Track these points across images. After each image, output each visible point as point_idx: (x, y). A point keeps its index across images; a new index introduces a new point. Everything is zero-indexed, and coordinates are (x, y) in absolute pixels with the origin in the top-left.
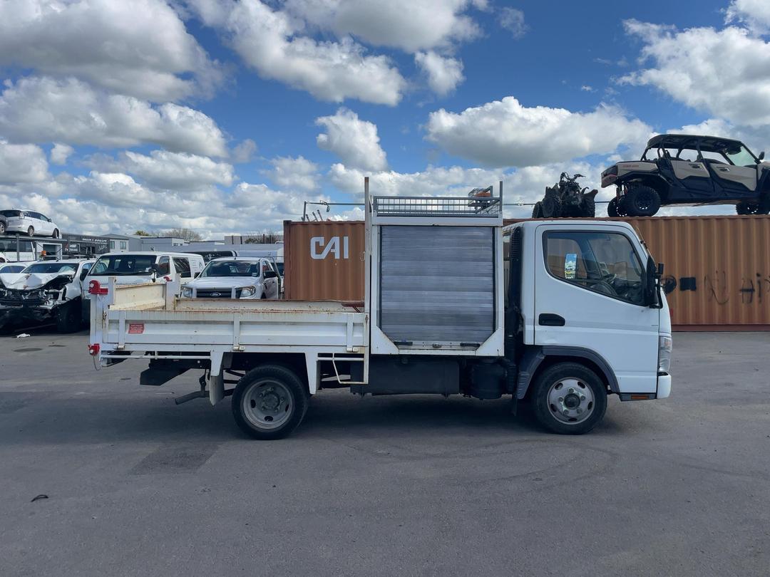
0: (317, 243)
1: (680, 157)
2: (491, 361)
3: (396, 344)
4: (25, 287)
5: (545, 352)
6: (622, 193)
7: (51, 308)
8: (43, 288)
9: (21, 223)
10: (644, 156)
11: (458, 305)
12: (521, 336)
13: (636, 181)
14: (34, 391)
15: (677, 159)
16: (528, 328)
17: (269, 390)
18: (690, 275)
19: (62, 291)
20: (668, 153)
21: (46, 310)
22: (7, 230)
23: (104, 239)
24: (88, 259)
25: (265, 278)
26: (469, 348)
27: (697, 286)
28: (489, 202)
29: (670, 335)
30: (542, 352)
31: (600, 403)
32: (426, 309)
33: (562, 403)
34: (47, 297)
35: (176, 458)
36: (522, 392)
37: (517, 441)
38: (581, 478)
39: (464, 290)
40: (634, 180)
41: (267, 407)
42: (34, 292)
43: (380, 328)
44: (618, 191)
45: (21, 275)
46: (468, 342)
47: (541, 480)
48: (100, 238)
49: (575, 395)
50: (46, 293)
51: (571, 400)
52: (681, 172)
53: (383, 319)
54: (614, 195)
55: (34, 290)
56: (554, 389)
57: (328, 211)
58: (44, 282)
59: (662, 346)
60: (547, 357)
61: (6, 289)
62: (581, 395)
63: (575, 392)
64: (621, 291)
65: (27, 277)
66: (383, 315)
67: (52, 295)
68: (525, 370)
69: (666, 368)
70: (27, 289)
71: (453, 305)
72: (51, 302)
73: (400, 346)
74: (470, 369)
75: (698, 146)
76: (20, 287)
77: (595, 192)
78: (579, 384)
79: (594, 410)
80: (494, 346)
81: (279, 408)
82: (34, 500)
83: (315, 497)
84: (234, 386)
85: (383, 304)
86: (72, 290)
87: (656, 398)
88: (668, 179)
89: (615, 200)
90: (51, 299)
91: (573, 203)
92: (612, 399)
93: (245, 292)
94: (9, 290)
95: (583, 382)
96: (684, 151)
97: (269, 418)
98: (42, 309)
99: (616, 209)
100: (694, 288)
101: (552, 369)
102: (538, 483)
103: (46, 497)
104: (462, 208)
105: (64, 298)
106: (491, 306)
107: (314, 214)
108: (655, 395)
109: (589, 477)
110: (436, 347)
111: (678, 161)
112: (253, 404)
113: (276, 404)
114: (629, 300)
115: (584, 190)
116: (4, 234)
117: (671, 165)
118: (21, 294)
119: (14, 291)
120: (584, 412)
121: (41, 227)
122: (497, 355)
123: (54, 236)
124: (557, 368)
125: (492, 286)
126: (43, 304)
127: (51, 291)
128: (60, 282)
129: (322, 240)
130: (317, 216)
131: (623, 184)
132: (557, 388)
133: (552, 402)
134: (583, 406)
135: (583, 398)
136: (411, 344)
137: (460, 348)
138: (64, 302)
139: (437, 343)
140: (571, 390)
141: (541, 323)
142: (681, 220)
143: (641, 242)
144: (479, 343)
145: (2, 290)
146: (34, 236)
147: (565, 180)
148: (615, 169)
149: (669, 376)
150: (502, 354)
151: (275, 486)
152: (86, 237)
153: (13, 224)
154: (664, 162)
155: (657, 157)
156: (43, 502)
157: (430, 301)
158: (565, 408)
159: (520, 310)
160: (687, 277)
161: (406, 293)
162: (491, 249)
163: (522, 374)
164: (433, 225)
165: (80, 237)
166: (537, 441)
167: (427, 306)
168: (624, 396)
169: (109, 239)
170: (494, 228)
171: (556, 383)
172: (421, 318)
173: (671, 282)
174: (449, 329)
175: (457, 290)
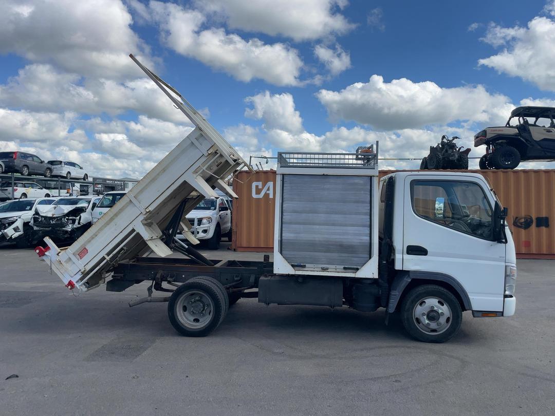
0: (257, 187)
1: (537, 124)
2: (369, 282)
3: (293, 266)
4: (53, 215)
5: (412, 276)
6: (491, 151)
7: (70, 230)
8: (65, 216)
9: (62, 170)
10: (508, 123)
11: (341, 237)
12: (393, 262)
13: (502, 142)
14: (41, 291)
15: (535, 125)
16: (398, 257)
17: (197, 298)
18: (544, 215)
19: (78, 218)
20: (527, 120)
21: (67, 232)
22: (52, 174)
23: (122, 181)
24: (98, 196)
25: (220, 211)
26: (350, 270)
27: (550, 223)
28: (370, 157)
29: (515, 265)
30: (409, 276)
31: (456, 318)
32: (317, 239)
33: (425, 317)
34: (67, 222)
35: (123, 348)
36: (392, 308)
37: (387, 347)
38: (433, 382)
39: (346, 225)
40: (500, 141)
41: (195, 312)
42: (59, 219)
43: (281, 253)
44: (488, 149)
45: (52, 206)
46: (349, 267)
47: (400, 381)
48: (118, 181)
49: (435, 311)
50: (67, 219)
51: (433, 315)
52: (537, 136)
53: (283, 246)
54: (484, 153)
55: (59, 217)
56: (419, 306)
57: (267, 163)
58: (66, 212)
59: (508, 273)
60: (413, 280)
61: (40, 216)
62: (440, 311)
63: (435, 308)
64: (475, 229)
65: (55, 208)
66: (283, 244)
67: (71, 221)
68: (395, 290)
69: (512, 292)
70: (54, 216)
71: (338, 237)
72: (70, 226)
73: (296, 268)
74: (351, 287)
75: (551, 116)
76: (50, 215)
77: (468, 150)
78: (439, 302)
79: (451, 324)
80: (370, 270)
81: (204, 312)
82: (7, 379)
83: (216, 388)
84: (170, 294)
85: (283, 235)
86: (85, 217)
87: (502, 315)
88: (527, 140)
89: (485, 156)
90: (70, 223)
91: (451, 158)
92: (466, 315)
93: (204, 221)
94: (42, 217)
95: (442, 301)
96: (540, 119)
97: (196, 320)
98: (63, 231)
99: (486, 163)
100: (547, 226)
101: (417, 290)
102: (396, 384)
103: (17, 376)
104: (351, 162)
105: (79, 223)
106: (368, 238)
107: (257, 166)
108: (502, 314)
109: (440, 381)
110: (324, 270)
111: (534, 127)
112: (185, 309)
113: (202, 309)
114: (481, 236)
115: (460, 148)
116: (50, 177)
117: (529, 130)
118: (50, 220)
119: (46, 218)
120: (443, 325)
121: (75, 173)
122: (372, 277)
123: (84, 179)
124: (421, 289)
125: (369, 223)
126: (64, 227)
127: (70, 218)
128: (77, 212)
129: (260, 184)
130: (259, 166)
131: (491, 144)
132: (421, 304)
133: (417, 316)
134: (442, 320)
135: (442, 314)
136: (304, 266)
137: (343, 270)
138: (79, 226)
139: (325, 266)
140: (432, 307)
141: (408, 253)
142: (537, 172)
143: (491, 190)
144: (358, 267)
145: (37, 216)
146: (71, 178)
147: (445, 140)
148: (484, 133)
149: (514, 298)
150: (376, 276)
151: (187, 377)
152: (109, 180)
153: (57, 170)
154: (524, 128)
155: (518, 124)
156: (14, 380)
157: (320, 233)
158: (427, 322)
159: (392, 242)
160: (541, 216)
161: (302, 226)
162: (369, 194)
163: (393, 293)
164: (324, 175)
165: (105, 180)
166: (403, 347)
167: (318, 237)
168: (476, 313)
169: (125, 181)
170: (371, 177)
171: (420, 301)
172: (313, 246)
173: (529, 220)
174: (335, 255)
175: (341, 225)
